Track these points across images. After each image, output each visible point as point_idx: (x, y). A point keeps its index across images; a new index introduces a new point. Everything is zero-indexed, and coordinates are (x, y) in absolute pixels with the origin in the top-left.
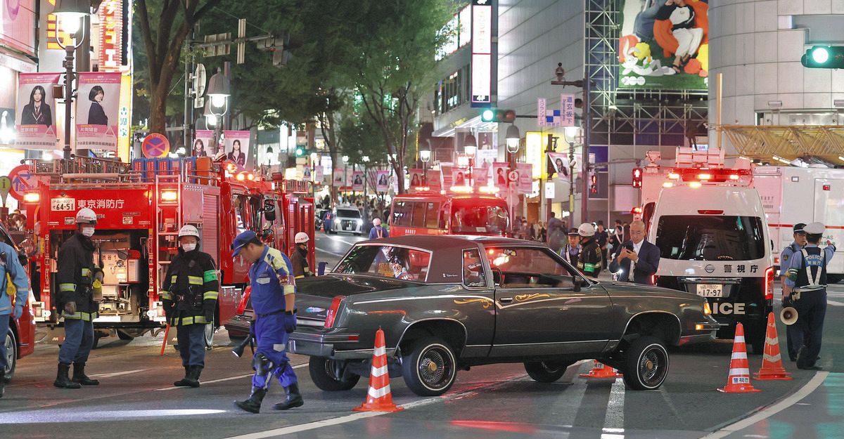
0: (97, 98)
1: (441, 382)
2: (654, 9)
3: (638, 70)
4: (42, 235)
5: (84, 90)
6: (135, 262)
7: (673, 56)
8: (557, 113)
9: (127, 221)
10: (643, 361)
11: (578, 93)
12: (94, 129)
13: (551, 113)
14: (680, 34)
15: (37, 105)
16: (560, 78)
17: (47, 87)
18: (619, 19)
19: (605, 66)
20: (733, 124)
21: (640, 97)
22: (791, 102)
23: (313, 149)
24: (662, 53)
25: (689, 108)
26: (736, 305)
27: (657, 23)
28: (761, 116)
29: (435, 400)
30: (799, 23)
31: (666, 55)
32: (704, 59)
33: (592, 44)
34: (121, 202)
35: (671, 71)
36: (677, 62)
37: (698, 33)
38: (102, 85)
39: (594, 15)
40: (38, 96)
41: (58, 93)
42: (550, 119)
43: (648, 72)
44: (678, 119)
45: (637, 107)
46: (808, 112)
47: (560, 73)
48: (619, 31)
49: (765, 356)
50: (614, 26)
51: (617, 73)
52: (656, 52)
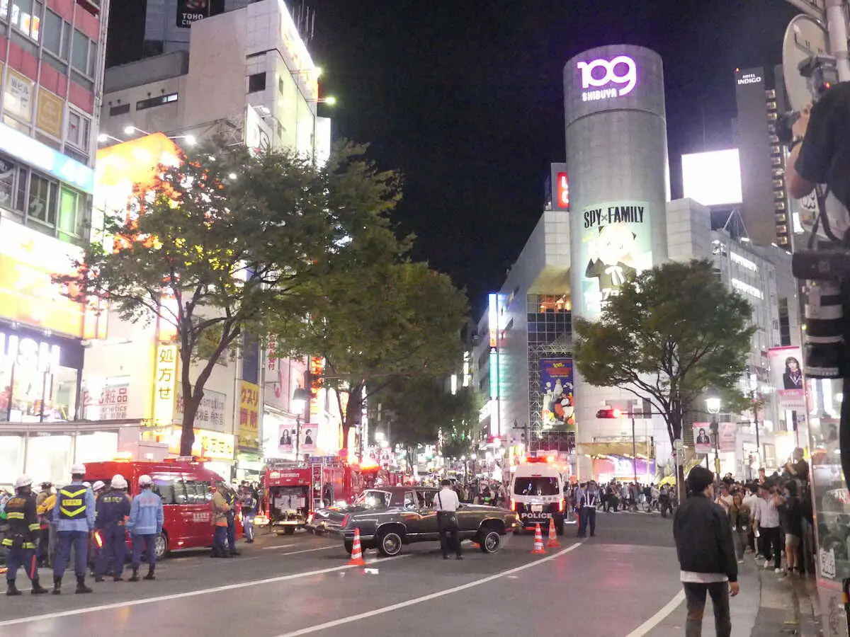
0: (309, 434)
1: (394, 551)
2: (555, 400)
3: (550, 423)
4: (266, 488)
5: (303, 431)
6: (304, 499)
7: (563, 417)
8: (514, 439)
9: (301, 482)
10: (488, 539)
11: (522, 431)
12: (307, 446)
13: (512, 439)
14: (565, 409)
15: (286, 437)
16: (516, 427)
17: (290, 430)
18: (542, 404)
19: (537, 422)
20: (583, 442)
21: (551, 433)
22: (605, 434)
23: (437, 454)
24: (558, 416)
25: (569, 437)
26: (548, 514)
27: (556, 405)
28: (594, 439)
29: (389, 558)
30: (608, 403)
31: (560, 416)
32: (573, 418)
33: (532, 413)
34: (298, 474)
35: (562, 423)
36: (564, 420)
37: (572, 408)
38: (311, 429)
39: (532, 403)
40: (286, 433)
41: (294, 432)
42: (512, 442)
43: (554, 423)
44: (565, 441)
45: (549, 437)
46: (613, 437)
47: (516, 424)
48: (542, 408)
49: (550, 537)
50: (540, 406)
51: (542, 424)
52: (556, 416)
